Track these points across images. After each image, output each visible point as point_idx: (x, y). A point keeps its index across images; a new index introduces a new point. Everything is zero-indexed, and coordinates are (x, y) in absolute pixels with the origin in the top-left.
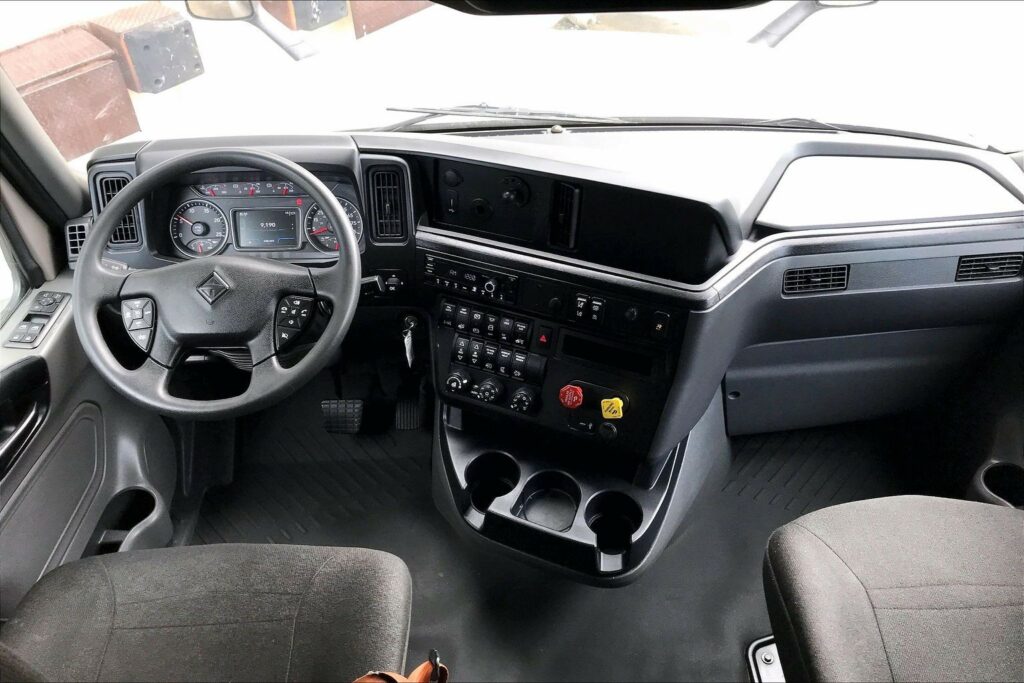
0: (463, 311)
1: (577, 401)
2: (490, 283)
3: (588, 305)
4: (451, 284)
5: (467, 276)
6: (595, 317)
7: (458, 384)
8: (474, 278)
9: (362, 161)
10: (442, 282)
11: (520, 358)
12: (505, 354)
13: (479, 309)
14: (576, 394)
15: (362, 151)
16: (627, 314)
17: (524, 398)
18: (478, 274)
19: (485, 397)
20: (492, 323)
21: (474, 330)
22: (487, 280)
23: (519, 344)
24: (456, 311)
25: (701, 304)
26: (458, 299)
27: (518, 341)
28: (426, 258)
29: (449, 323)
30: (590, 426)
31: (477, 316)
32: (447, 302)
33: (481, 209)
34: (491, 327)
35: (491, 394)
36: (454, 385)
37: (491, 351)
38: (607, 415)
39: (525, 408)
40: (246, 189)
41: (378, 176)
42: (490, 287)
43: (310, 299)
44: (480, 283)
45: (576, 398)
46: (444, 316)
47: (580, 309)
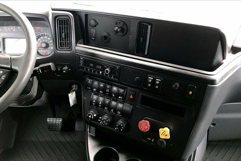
0: (96, 83)
1: (147, 129)
2: (107, 69)
3: (154, 81)
4: (91, 70)
5: (98, 67)
6: (157, 87)
7: (92, 117)
8: (100, 67)
9: (52, 13)
10: (87, 69)
11: (120, 106)
12: (114, 103)
13: (102, 82)
14: (146, 125)
15: (53, 10)
16: (174, 86)
17: (122, 125)
18: (102, 66)
19: (103, 123)
20: (108, 89)
21: (101, 91)
22: (106, 68)
23: (120, 99)
24: (92, 82)
25: (213, 82)
26: (94, 77)
27: (120, 97)
28: (80, 58)
29: (89, 88)
30: (153, 140)
31: (102, 85)
32: (89, 78)
33: (105, 37)
34: (108, 90)
35: (106, 122)
36: (90, 116)
37: (107, 101)
38: (162, 137)
39: (122, 130)
40: (9, 29)
42: (107, 71)
43: (9, 71)
44: (103, 69)
45: (146, 127)
46: (87, 85)
47: (149, 83)
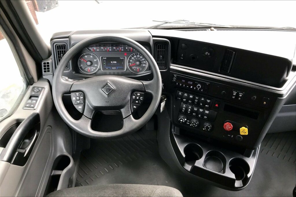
0: (186, 95)
1: (231, 128)
2: (199, 85)
3: (238, 94)
4: (182, 85)
5: (189, 82)
6: (240, 99)
7: (183, 120)
8: (191, 83)
9: (154, 40)
10: (179, 84)
11: (207, 112)
12: (201, 110)
13: (192, 94)
14: (230, 126)
15: (153, 36)
16: (252, 98)
17: (209, 126)
18: (194, 81)
19: (194, 125)
20: (197, 99)
21: (189, 101)
22: (197, 84)
23: (207, 107)
24: (183, 94)
25: (281, 95)
26: (184, 90)
27: (206, 106)
28: (173, 75)
29: (180, 99)
30: (232, 136)
31: (191, 97)
32: (179, 91)
33: (193, 58)
34: (196, 101)
35: (196, 124)
36: (181, 121)
37: (196, 109)
38: (242, 133)
39: (209, 130)
40: (106, 49)
41: (158, 46)
42: (199, 87)
43: (143, 93)
44: (195, 85)
45: (230, 127)
46: (179, 96)
47: (234, 96)
